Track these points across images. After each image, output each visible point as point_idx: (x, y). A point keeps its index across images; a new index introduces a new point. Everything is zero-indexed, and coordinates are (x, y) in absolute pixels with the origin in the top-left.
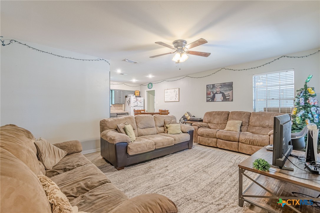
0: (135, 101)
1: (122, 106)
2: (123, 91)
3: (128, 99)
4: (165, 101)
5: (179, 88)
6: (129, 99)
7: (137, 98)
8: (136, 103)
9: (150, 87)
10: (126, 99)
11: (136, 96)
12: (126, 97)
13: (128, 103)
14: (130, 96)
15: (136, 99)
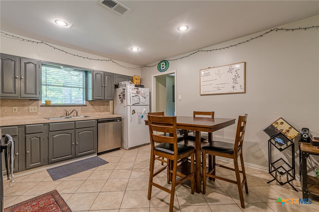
0: (135, 95)
1: (108, 105)
2: (111, 75)
3: (119, 91)
4: (202, 93)
5: (245, 63)
6: (122, 91)
7: (138, 89)
8: (136, 98)
9: (162, 69)
10: (115, 91)
11: (136, 86)
12: (117, 86)
13: (120, 98)
14: (125, 85)
15: (136, 90)
